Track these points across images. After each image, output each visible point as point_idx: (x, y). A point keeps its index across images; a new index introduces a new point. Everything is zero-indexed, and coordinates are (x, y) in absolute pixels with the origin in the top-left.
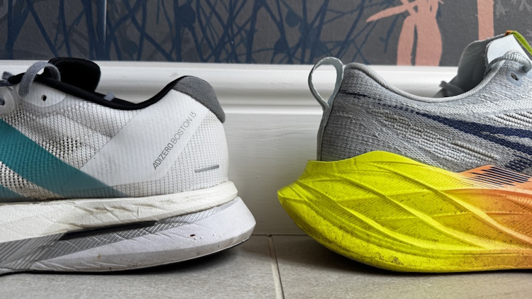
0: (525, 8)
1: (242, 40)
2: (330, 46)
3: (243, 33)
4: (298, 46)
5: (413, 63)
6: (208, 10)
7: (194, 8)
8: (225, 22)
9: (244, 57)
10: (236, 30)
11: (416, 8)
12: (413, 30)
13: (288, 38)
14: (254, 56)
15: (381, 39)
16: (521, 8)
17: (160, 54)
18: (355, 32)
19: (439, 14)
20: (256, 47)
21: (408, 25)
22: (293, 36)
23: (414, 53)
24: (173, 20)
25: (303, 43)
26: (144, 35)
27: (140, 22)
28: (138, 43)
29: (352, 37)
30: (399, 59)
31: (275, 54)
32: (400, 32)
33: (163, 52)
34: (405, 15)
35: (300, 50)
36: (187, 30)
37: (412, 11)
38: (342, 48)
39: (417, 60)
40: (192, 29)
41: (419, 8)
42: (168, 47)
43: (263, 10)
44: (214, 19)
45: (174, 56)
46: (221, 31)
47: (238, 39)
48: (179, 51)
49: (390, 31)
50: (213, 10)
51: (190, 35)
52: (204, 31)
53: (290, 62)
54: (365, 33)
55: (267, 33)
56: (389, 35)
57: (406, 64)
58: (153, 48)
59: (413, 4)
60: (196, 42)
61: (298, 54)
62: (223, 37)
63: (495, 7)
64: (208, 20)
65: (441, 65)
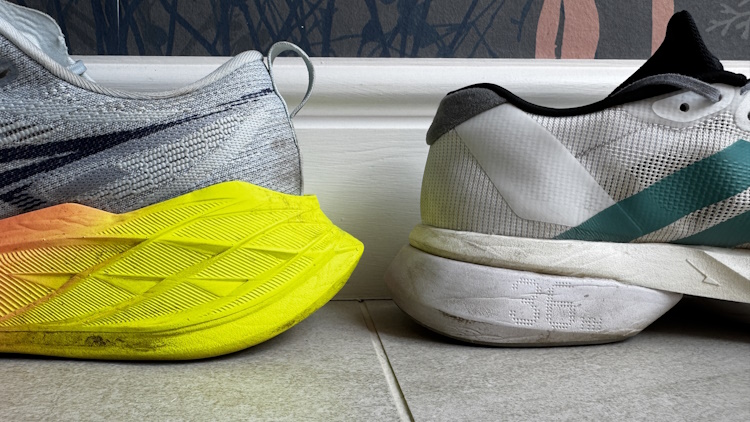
1: (316, 24)
2: (441, 31)
3: (317, 13)
4: (396, 31)
5: (558, 55)
9: (319, 48)
10: (307, 10)
12: (559, 7)
13: (382, 19)
14: (333, 45)
15: (513, 21)
17: (199, 46)
18: (477, 11)
20: (336, 33)
22: (389, 18)
25: (402, 27)
26: (175, 18)
28: (167, 29)
29: (473, 18)
31: (363, 43)
35: (399, 36)
36: (237, 10)
38: (459, 34)
40: (245, 9)
42: (211, 35)
45: (219, 47)
46: (286, 12)
47: (311, 19)
48: (226, 41)
49: (526, 9)
51: (242, 17)
52: (261, 11)
53: (385, 54)
54: (491, 12)
55: (352, 15)
56: (524, 15)
57: (549, 56)
58: (190, 36)
60: (251, 26)
61: (396, 43)
62: (289, 20)
65: (598, 56)
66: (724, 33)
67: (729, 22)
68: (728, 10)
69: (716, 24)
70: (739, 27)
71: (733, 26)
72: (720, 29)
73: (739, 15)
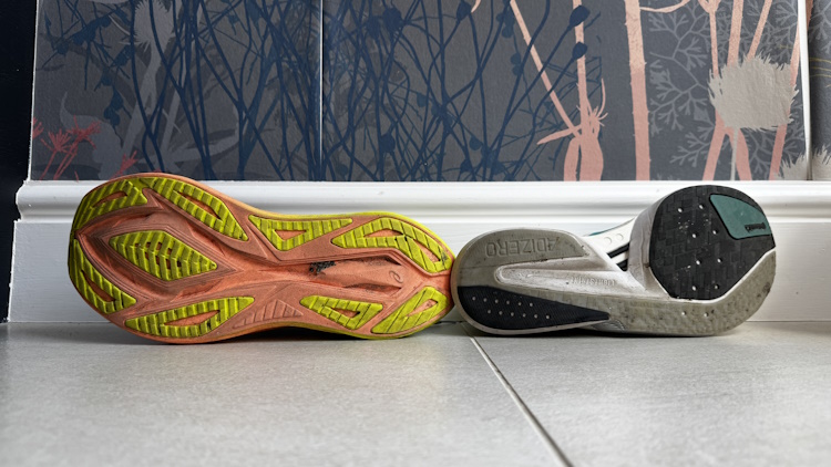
0: (677, 128)
1: (434, 162)
2: (507, 165)
3: (434, 156)
4: (480, 165)
5: (578, 179)
6: (405, 138)
7: (395, 137)
8: (420, 147)
9: (435, 176)
10: (428, 154)
11: (580, 131)
12: (578, 150)
13: (472, 159)
14: (443, 175)
15: (550, 159)
16: (673, 127)
17: (367, 175)
18: (528, 153)
19: (600, 135)
20: (445, 167)
21: (573, 146)
22: (476, 157)
23: (578, 170)
24: (377, 147)
25: (484, 163)
26: (353, 159)
27: (350, 149)
28: (348, 166)
29: (525, 157)
30: (566, 175)
31: (461, 173)
32: (566, 152)
33: (369, 173)
34: (571, 137)
35: (482, 169)
36: (388, 155)
37: (576, 134)
38: (517, 167)
39: (581, 175)
40: (393, 154)
41: (583, 131)
42: (373, 169)
43: (450, 137)
44: (411, 146)
45: (378, 176)
46: (416, 156)
47: (430, 160)
48: (382, 172)
49: (558, 151)
50: (410, 138)
51: (391, 159)
52: (402, 156)
53: (474, 180)
54: (536, 154)
55: (454, 155)
56: (556, 155)
57: (572, 180)
58: (361, 170)
59: (578, 128)
60: (396, 164)
61: (480, 172)
62: (418, 160)
63: (650, 127)
64: (406, 146)
65: (602, 179)
66: (681, 163)
67: (684, 157)
68: (683, 150)
69: (676, 158)
70: (690, 159)
71: (686, 159)
72: (679, 160)
73: (690, 153)
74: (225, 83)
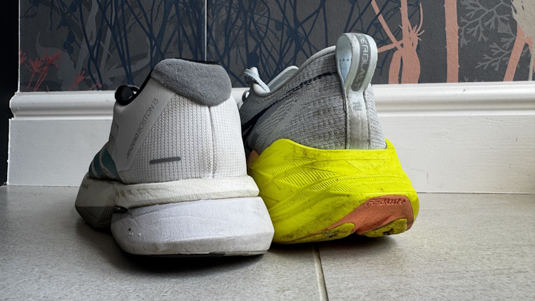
0: (482, 39)
5: (400, 82)
6: (267, 54)
7: (259, 54)
8: (277, 60)
10: (284, 66)
11: (402, 45)
12: (400, 60)
15: (378, 67)
16: (479, 39)
17: (238, 83)
19: (418, 48)
21: (396, 56)
23: (400, 75)
24: (245, 62)
26: (229, 72)
27: (226, 64)
30: (390, 79)
32: (390, 62)
33: (240, 81)
34: (395, 49)
37: (399, 47)
39: (402, 79)
41: (404, 45)
42: (243, 78)
43: (300, 52)
44: (271, 60)
49: (384, 61)
50: (270, 54)
56: (383, 64)
57: (396, 83)
58: (234, 79)
59: (400, 42)
62: (276, 71)
63: (459, 40)
64: (267, 60)
65: (419, 83)
66: (485, 68)
67: (488, 63)
68: (487, 57)
69: (481, 64)
70: (493, 65)
71: (490, 64)
72: (484, 66)
73: (493, 60)
74: (140, 20)
